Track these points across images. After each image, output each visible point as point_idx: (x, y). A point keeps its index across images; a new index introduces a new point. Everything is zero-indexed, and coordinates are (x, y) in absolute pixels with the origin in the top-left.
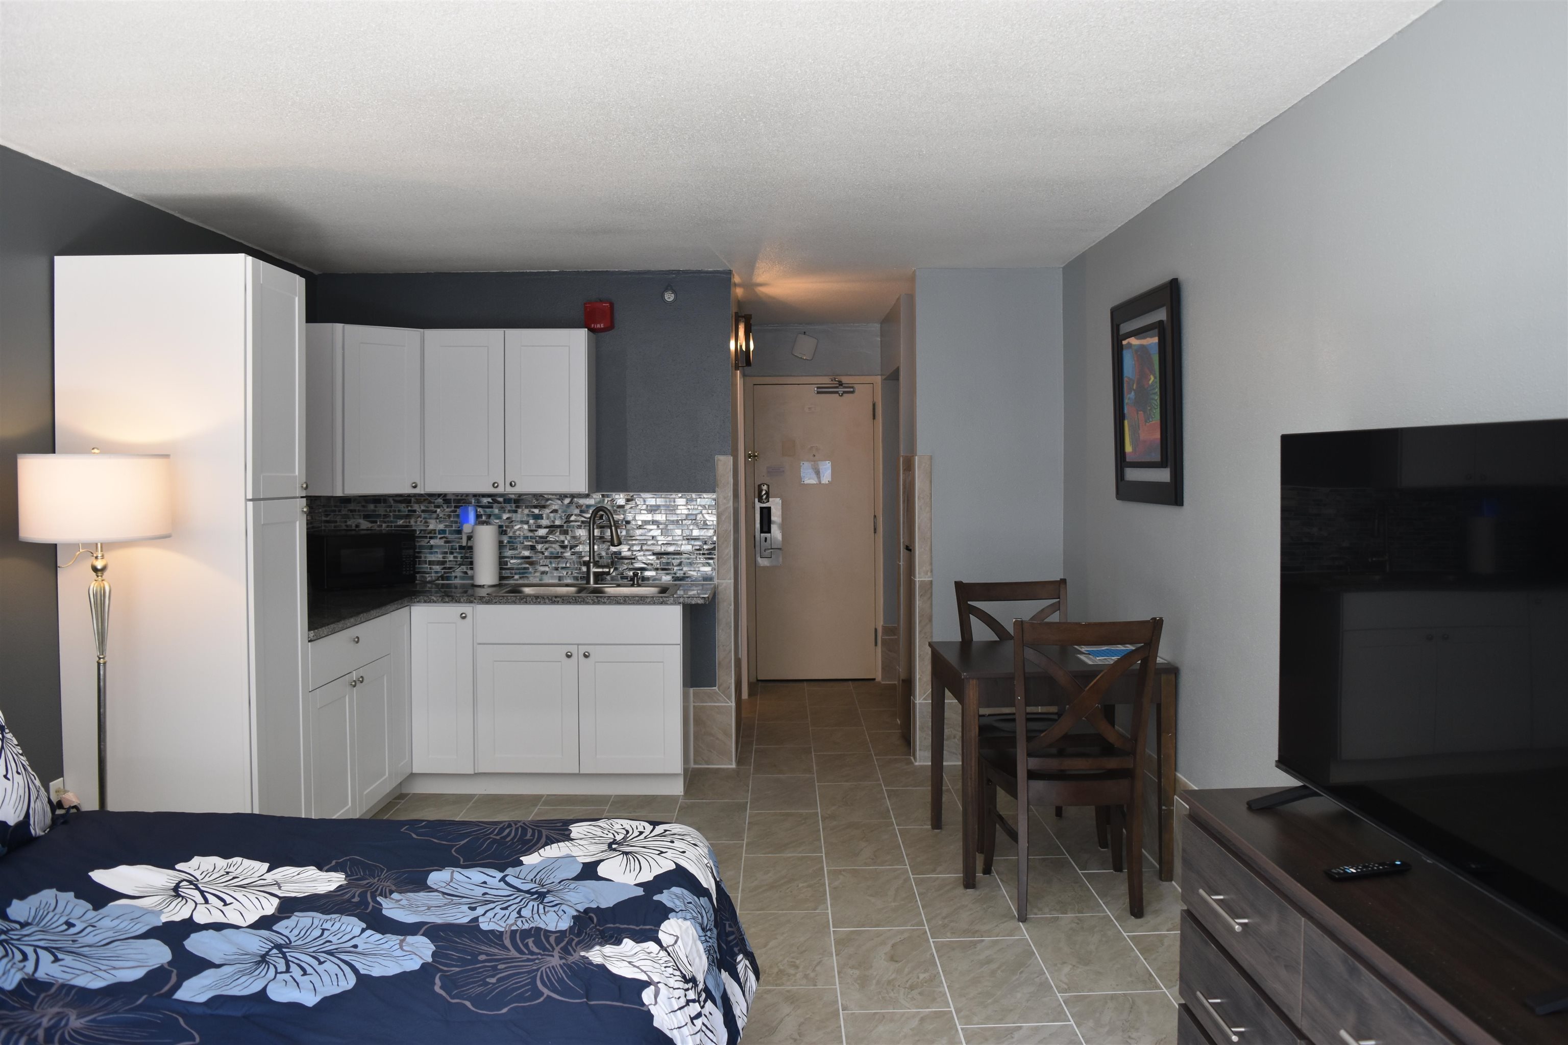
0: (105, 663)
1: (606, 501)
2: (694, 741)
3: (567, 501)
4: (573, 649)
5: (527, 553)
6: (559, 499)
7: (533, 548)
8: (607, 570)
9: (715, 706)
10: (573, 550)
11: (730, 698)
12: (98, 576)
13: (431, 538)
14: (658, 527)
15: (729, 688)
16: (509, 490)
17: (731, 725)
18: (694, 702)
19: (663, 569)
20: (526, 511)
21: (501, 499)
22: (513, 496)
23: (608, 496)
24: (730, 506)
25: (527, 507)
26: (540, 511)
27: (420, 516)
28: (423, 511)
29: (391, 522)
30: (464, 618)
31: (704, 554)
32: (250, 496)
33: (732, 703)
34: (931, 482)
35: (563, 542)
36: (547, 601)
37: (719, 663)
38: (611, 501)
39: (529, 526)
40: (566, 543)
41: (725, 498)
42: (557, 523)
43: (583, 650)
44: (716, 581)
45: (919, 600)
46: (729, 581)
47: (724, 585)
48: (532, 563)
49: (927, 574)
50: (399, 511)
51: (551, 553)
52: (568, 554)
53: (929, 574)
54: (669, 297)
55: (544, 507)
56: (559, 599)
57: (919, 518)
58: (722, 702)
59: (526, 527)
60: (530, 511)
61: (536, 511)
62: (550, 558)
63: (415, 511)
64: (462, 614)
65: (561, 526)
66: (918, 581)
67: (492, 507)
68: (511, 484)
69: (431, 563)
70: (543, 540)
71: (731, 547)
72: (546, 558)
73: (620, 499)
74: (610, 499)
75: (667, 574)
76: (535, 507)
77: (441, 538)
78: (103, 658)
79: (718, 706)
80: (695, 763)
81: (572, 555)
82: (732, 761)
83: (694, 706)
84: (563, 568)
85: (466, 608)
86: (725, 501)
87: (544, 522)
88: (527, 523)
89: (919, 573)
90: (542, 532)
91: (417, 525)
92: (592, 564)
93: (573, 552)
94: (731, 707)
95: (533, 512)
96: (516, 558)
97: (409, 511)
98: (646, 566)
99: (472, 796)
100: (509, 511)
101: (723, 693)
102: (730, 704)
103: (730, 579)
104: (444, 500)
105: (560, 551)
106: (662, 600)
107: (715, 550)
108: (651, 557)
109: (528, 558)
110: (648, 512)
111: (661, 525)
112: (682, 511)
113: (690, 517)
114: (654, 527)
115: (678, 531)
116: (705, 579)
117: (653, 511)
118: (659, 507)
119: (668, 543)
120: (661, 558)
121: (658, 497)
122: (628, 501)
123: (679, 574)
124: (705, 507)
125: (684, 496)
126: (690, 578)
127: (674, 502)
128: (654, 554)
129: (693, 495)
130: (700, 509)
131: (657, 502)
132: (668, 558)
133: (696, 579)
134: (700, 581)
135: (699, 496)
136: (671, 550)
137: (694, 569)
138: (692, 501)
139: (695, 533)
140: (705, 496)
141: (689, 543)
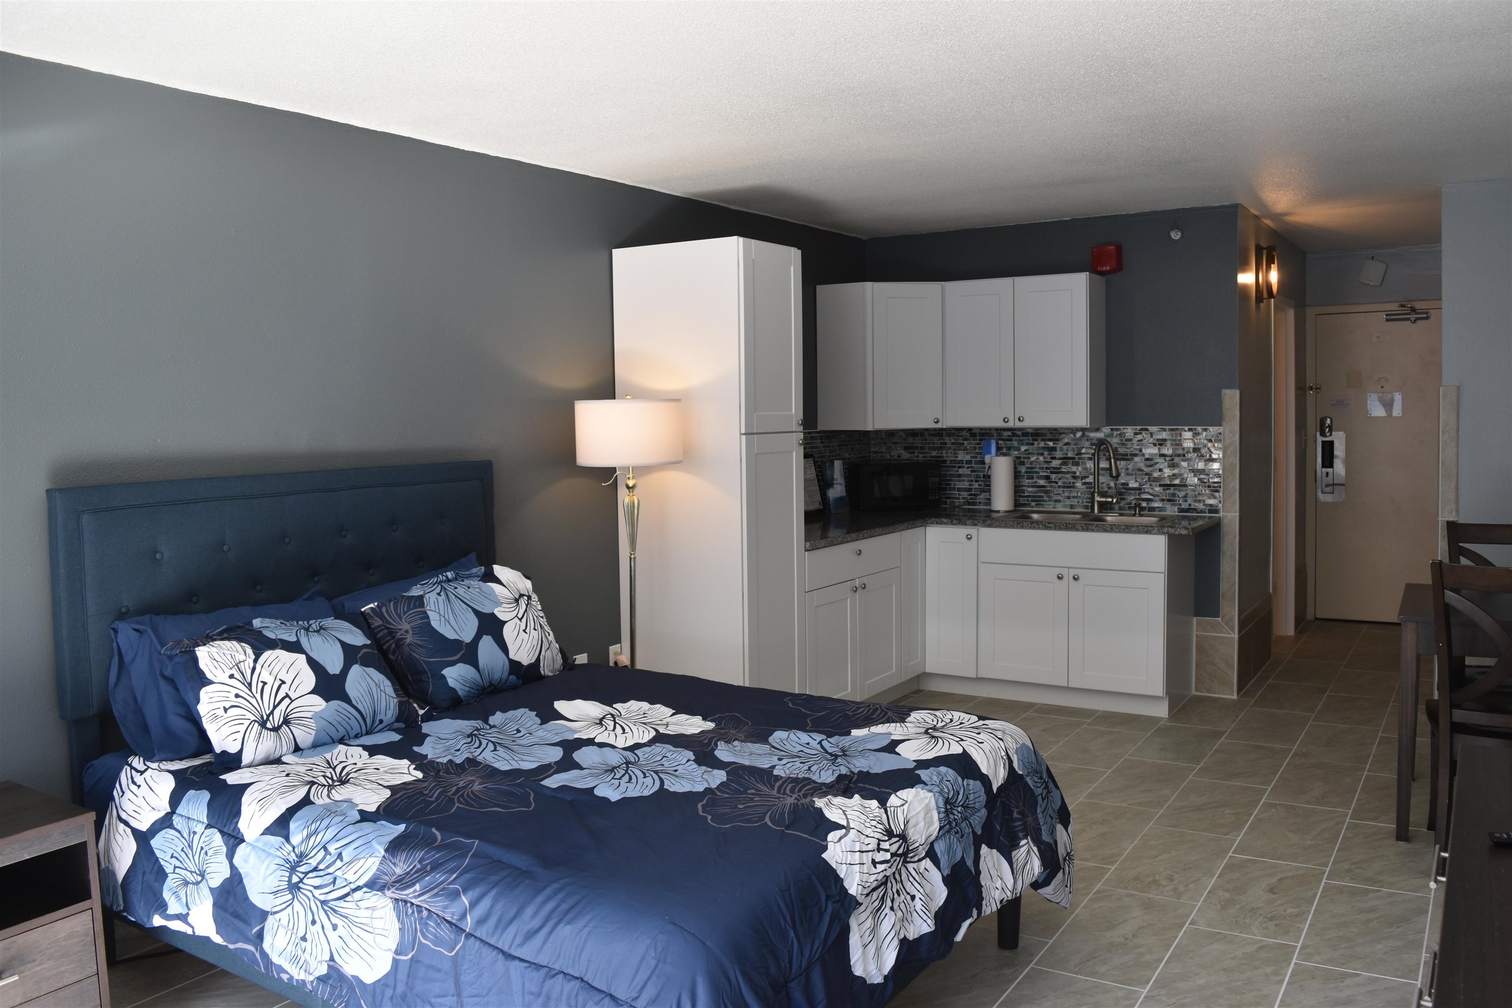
0: (635, 558)
1: (1115, 435)
2: (1196, 670)
3: (1079, 434)
4: (1064, 572)
5: (1042, 482)
6: (1071, 433)
7: (1047, 478)
8: (1110, 500)
9: (1217, 636)
10: (1084, 481)
11: (1233, 630)
12: (630, 492)
13: (959, 467)
14: (1165, 460)
15: (1232, 620)
16: (1018, 424)
17: (1233, 657)
18: (1197, 631)
19: (1169, 500)
20: (1042, 444)
21: (1019, 433)
22: (1030, 430)
23: (1117, 430)
24: (1236, 440)
25: (1042, 440)
26: (1054, 443)
27: (950, 448)
28: (953, 444)
29: (927, 453)
30: (969, 539)
31: (1209, 486)
32: (743, 431)
33: (1235, 634)
34: (1458, 414)
35: (1075, 473)
36: (1041, 526)
37: (1223, 595)
38: (1119, 434)
39: (1044, 458)
40: (1078, 474)
41: (1231, 432)
42: (1070, 455)
43: (1073, 572)
44: (1221, 514)
45: (1441, 541)
46: (1235, 514)
47: (1229, 518)
48: (1047, 492)
49: (1452, 514)
50: (933, 443)
51: (1064, 483)
52: (1079, 484)
53: (1454, 513)
54: (1176, 235)
55: (1058, 440)
56: (1051, 525)
57: (1443, 452)
58: (1225, 633)
59: (1041, 458)
60: (1045, 444)
61: (1051, 444)
62: (1064, 487)
63: (946, 444)
64: (967, 535)
65: (1073, 458)
66: (1441, 520)
67: (1011, 440)
68: (1019, 419)
69: (959, 490)
70: (1056, 471)
71: (1236, 480)
72: (1059, 487)
73: (1129, 431)
74: (1119, 432)
75: (1173, 505)
76: (1050, 440)
77: (968, 468)
78: (634, 554)
79: (1221, 637)
80: (1197, 690)
81: (1082, 485)
82: (1233, 692)
83: (1197, 635)
84: (1074, 497)
85: (972, 531)
86: (1231, 435)
87: (1058, 454)
88: (1042, 454)
89: (1442, 513)
90: (1056, 463)
91: (947, 455)
92: (1096, 494)
93: (1084, 482)
94: (1234, 638)
95: (1048, 445)
96: (1032, 486)
97: (941, 443)
98: (1152, 497)
99: (975, 698)
100: (1027, 444)
101: (1227, 624)
102: (1233, 636)
103: (1235, 512)
104: (971, 434)
105: (1072, 481)
107: (1221, 483)
108: (1157, 489)
109: (1044, 487)
110: (1155, 445)
111: (1167, 459)
112: (1188, 444)
113: (1196, 450)
114: (1161, 460)
115: (1184, 464)
116: (1210, 511)
117: (1161, 445)
118: (1165, 440)
119: (1174, 475)
120: (1167, 489)
121: (1164, 430)
122: (1136, 434)
123: (1185, 506)
124: (1210, 441)
125: (1190, 430)
126: (1195, 510)
127: (1181, 435)
128: (1160, 485)
129: (1199, 429)
130: (1205, 441)
131: (1164, 435)
132: (1174, 490)
133: (1202, 512)
134: (1205, 513)
135: (1205, 430)
136: (1177, 482)
137: (1200, 501)
138: (1198, 434)
139: (1201, 465)
140: (1211, 430)
141: (1195, 476)
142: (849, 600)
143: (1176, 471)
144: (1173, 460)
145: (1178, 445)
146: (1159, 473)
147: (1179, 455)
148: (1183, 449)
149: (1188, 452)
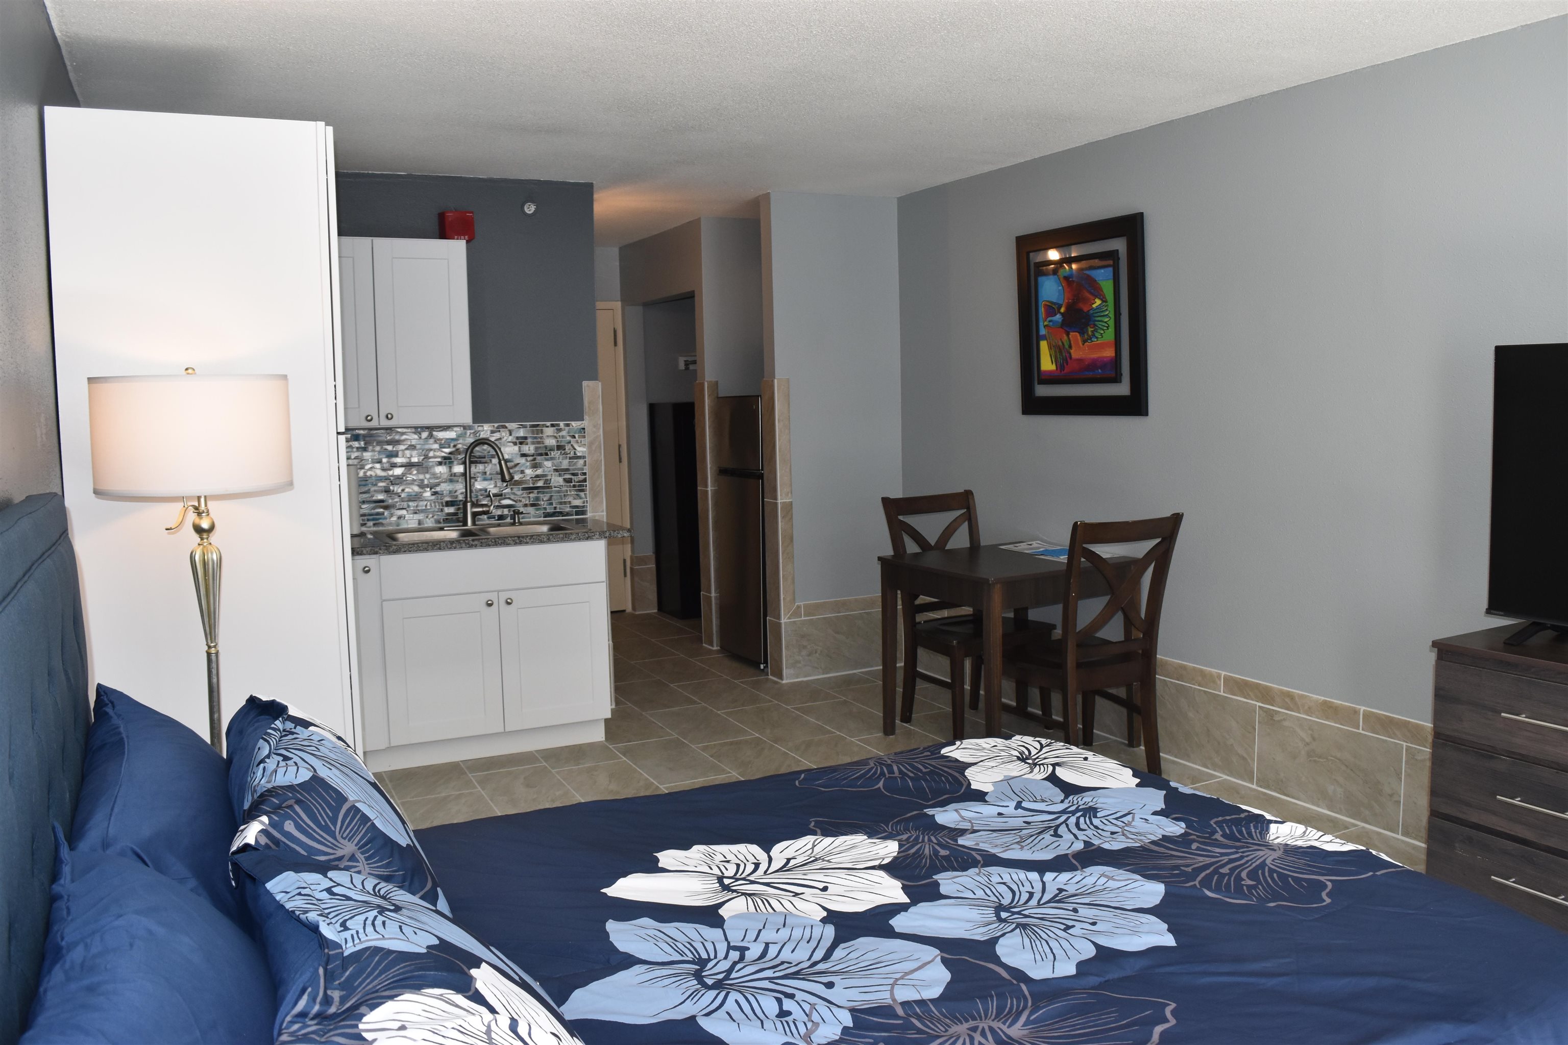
0: (217, 653)
1: (468, 434)
4: (493, 597)
6: (415, 433)
7: (387, 490)
8: (487, 509)
10: (433, 490)
12: (202, 539)
14: (527, 460)
16: (384, 423)
19: (533, 505)
20: (378, 448)
24: (600, 435)
26: (393, 447)
30: (368, 571)
31: (574, 486)
34: (789, 404)
35: (422, 480)
38: (474, 433)
40: (426, 482)
41: (594, 427)
42: (415, 460)
43: (504, 596)
44: (588, 515)
45: (781, 522)
46: (602, 513)
47: (597, 518)
48: (386, 508)
49: (788, 495)
51: (409, 494)
52: (427, 494)
53: (790, 495)
54: (531, 209)
55: (398, 442)
57: (779, 440)
59: (378, 466)
61: (390, 448)
62: (408, 500)
64: (365, 568)
65: (419, 464)
66: (780, 502)
68: (387, 417)
70: (399, 480)
71: (602, 477)
72: (403, 500)
74: (472, 431)
75: (537, 510)
78: (215, 647)
81: (432, 495)
84: (423, 511)
85: (370, 561)
86: (594, 429)
87: (400, 460)
88: (380, 462)
89: (781, 495)
90: (398, 471)
92: (469, 504)
93: (434, 492)
98: (514, 503)
105: (419, 491)
106: (587, 536)
107: (586, 482)
108: (520, 493)
109: (382, 501)
110: (515, 444)
111: (529, 458)
112: (551, 442)
113: (560, 447)
114: (522, 461)
115: (548, 464)
116: (577, 513)
117: (521, 443)
118: (526, 438)
119: (537, 476)
120: (530, 493)
121: (524, 427)
122: (492, 432)
123: (550, 510)
124: (574, 437)
125: (553, 425)
126: (561, 513)
127: (542, 432)
128: (524, 489)
129: (562, 424)
130: (568, 438)
131: (522, 433)
132: (538, 493)
133: (568, 514)
134: (572, 515)
135: (568, 425)
136: (540, 484)
137: (565, 503)
138: (560, 430)
139: (565, 464)
140: (573, 425)
141: (560, 475)
143: (539, 472)
144: (534, 459)
145: (539, 443)
146: (521, 476)
147: (541, 455)
148: (546, 447)
149: (551, 450)
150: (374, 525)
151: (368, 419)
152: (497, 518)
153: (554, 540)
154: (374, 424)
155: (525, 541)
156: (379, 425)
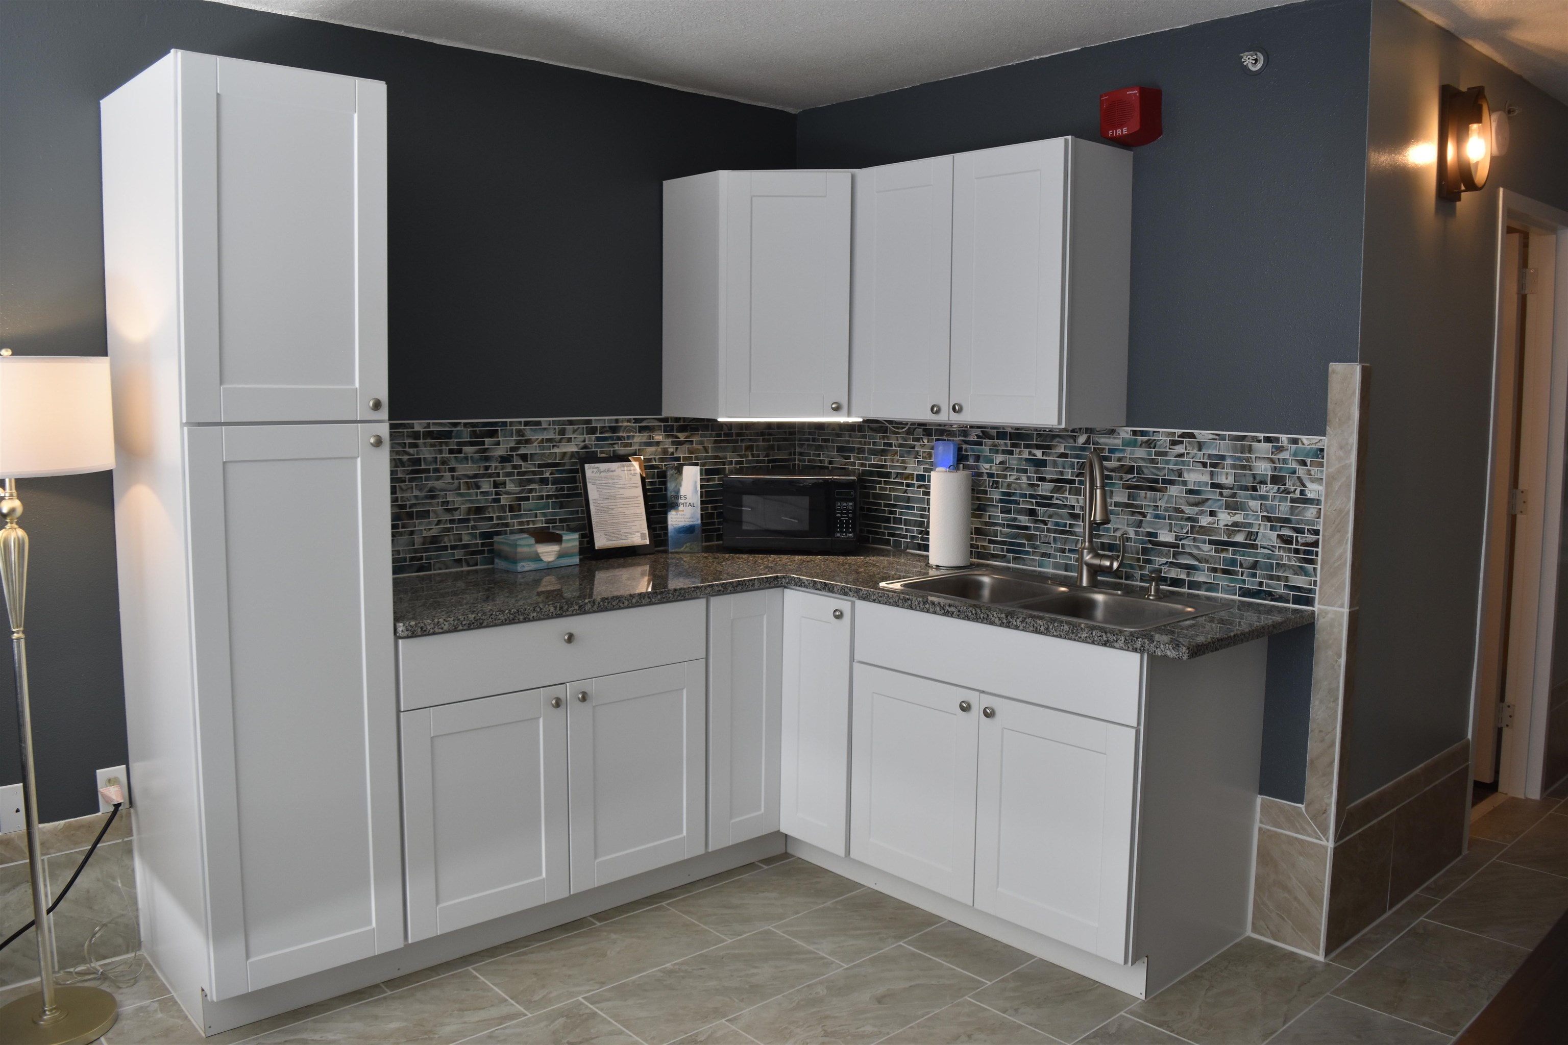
2: (1255, 892)
3: (1082, 439)
4: (972, 697)
5: (1024, 520)
7: (1032, 513)
8: (1108, 563)
9: (1296, 839)
11: (1325, 831)
13: (908, 485)
14: (1221, 494)
15: (1325, 812)
16: (955, 418)
17: (1322, 882)
18: (1261, 822)
19: (1225, 572)
20: (1026, 454)
21: (994, 433)
22: (1009, 430)
23: (1143, 434)
24: (1350, 465)
25: (1027, 446)
26: (1043, 453)
27: (896, 453)
28: (901, 445)
29: (866, 459)
30: (837, 617)
31: (1297, 551)
33: (1328, 841)
35: (1073, 507)
37: (1312, 762)
38: (1147, 442)
39: (1029, 478)
41: (1341, 448)
42: (1067, 474)
43: (987, 701)
44: (1317, 607)
46: (1341, 609)
47: (1330, 616)
50: (874, 443)
51: (1057, 524)
54: (1252, 62)
55: (1049, 447)
58: (1309, 836)
59: (1024, 478)
60: (1030, 453)
61: (1039, 454)
62: (1055, 531)
63: (890, 445)
64: (835, 611)
65: (1072, 482)
67: (980, 444)
68: (954, 409)
69: (907, 522)
70: (1045, 501)
71: (1347, 543)
72: (1049, 530)
73: (1163, 437)
74: (1145, 438)
75: (1232, 581)
76: (1038, 447)
77: (919, 487)
79: (1302, 840)
80: (1255, 929)
82: (1319, 948)
83: (1260, 829)
84: (1071, 551)
85: (843, 604)
86: (1341, 453)
87: (1050, 472)
88: (1025, 471)
90: (1045, 489)
91: (892, 464)
92: (1085, 551)
94: (1326, 848)
95: (1034, 455)
96: (1009, 526)
97: (885, 444)
98: (1196, 563)
99: (851, 887)
100: (1005, 452)
101: (1314, 818)
102: (1324, 843)
103: (1342, 606)
104: (925, 430)
105: (1068, 522)
106: (1105, 639)
107: (1318, 547)
108: (1206, 547)
109: (1026, 528)
110: (1204, 465)
111: (1226, 492)
112: (1263, 468)
113: (1276, 480)
114: (1214, 495)
115: (1254, 504)
116: (1297, 600)
117: (1214, 465)
118: (1223, 458)
119: (1235, 524)
120: (1223, 550)
121: (1222, 438)
122: (1174, 443)
123: (1251, 584)
124: (1304, 463)
125: (1268, 440)
126: (1270, 595)
127: (1250, 449)
128: (1211, 542)
129: (1284, 438)
130: (1294, 465)
131: (1223, 448)
132: (1234, 553)
133: (1281, 599)
134: (1288, 602)
135: (1295, 441)
136: (1240, 538)
137: (1278, 578)
138: (1280, 449)
139: (1283, 509)
140: (1305, 442)
141: (1272, 528)
142: (541, 720)
143: (1239, 518)
144: (1234, 495)
145: (1243, 467)
146: (1210, 519)
147: (1246, 488)
148: (1254, 476)
149: (1263, 482)
150: (1015, 558)
151: (936, 410)
152: (1169, 583)
153: (1055, 633)
154: (942, 418)
155: (1015, 623)
156: (949, 420)
